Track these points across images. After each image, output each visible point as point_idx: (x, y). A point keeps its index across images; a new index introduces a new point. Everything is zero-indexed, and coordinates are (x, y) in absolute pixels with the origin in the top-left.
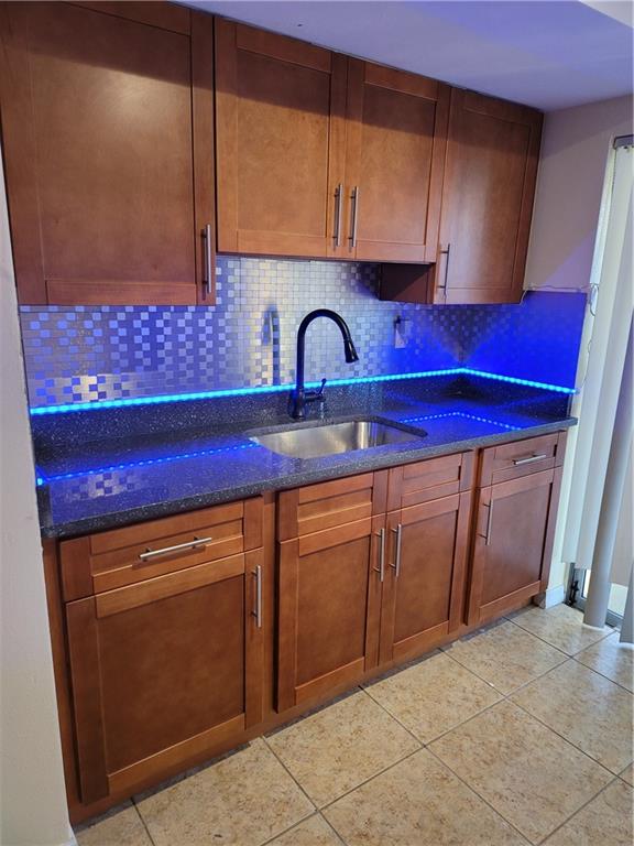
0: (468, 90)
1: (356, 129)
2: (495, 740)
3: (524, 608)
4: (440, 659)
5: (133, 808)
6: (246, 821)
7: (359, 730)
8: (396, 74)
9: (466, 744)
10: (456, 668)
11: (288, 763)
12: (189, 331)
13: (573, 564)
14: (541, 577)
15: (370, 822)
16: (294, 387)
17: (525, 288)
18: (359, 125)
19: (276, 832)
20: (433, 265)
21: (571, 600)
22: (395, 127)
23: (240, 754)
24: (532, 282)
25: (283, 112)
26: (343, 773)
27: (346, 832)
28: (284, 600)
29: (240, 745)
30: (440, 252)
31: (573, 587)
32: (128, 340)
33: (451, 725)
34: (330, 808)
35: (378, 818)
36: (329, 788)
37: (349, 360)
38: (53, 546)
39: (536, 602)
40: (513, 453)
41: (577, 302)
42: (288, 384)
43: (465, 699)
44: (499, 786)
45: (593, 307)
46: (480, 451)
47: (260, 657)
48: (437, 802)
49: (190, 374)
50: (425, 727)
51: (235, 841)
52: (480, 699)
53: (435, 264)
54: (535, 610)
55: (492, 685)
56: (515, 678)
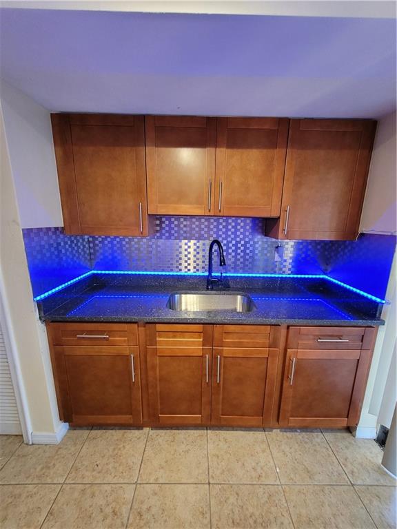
4: (260, 435)
5: (89, 431)
6: (110, 466)
10: (264, 446)
11: (147, 449)
14: (349, 417)
15: (149, 509)
17: (361, 232)
20: (276, 218)
21: (381, 441)
23: (136, 431)
26: (162, 471)
29: (139, 427)
30: (281, 211)
34: (142, 486)
36: (150, 474)
37: (221, 265)
39: (350, 430)
46: (288, 327)
50: (218, 472)
51: (99, 472)
52: (264, 475)
53: (279, 218)
54: (346, 435)
55: (278, 470)
56: (297, 476)
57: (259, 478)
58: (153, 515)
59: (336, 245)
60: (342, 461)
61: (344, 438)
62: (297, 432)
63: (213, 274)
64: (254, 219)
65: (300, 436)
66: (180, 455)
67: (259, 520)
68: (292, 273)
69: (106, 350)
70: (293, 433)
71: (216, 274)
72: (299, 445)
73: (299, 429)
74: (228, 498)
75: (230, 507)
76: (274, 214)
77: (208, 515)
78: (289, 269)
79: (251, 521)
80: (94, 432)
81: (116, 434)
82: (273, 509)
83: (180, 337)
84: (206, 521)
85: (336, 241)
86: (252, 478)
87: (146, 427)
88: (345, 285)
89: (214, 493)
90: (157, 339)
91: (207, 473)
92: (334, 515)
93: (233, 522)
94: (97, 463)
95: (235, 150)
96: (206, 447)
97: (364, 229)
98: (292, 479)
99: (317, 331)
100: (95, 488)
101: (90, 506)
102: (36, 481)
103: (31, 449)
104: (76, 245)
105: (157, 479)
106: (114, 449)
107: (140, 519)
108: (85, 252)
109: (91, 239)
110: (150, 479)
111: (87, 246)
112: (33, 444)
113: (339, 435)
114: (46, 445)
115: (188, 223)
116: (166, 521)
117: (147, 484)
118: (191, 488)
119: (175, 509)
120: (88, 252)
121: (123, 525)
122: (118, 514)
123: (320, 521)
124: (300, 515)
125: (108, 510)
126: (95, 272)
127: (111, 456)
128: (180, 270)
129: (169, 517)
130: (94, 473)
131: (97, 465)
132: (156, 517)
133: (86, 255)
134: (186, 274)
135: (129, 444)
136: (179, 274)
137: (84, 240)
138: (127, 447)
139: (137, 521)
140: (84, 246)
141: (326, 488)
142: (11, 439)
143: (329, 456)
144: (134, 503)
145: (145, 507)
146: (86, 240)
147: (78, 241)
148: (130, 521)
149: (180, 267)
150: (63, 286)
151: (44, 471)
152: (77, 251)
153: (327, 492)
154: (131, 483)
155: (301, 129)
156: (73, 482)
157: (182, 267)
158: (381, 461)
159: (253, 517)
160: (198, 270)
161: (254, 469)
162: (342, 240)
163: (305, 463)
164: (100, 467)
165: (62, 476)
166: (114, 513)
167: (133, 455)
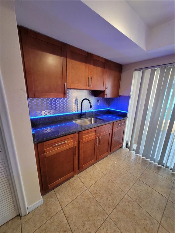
0: (110, 61)
1: (91, 67)
2: (117, 173)
3: (119, 148)
4: (106, 158)
5: (53, 190)
6: (74, 192)
7: (93, 172)
8: (98, 57)
9: (112, 174)
10: (109, 160)
11: (81, 180)
12: (62, 102)
13: (127, 141)
14: (122, 143)
15: (97, 190)
16: (81, 112)
17: (119, 95)
18: (92, 66)
19: (80, 193)
20: (105, 91)
21: (127, 147)
22: (98, 66)
23: (73, 178)
24: (120, 94)
25: (79, 63)
26: (91, 181)
27: (92, 193)
28: (80, 151)
29: (73, 177)
30: (106, 89)
31: (127, 144)
32: (51, 104)
33: (109, 170)
35: (98, 190)
36: (89, 184)
37: (91, 107)
38: (36, 145)
39: (121, 147)
40: (118, 123)
41: (128, 97)
42: (79, 112)
43: (111, 165)
44: (118, 182)
45: (131, 98)
46: (113, 123)
47: (76, 161)
48: (108, 186)
49: (62, 110)
50: (105, 171)
51: (72, 196)
55: (115, 163)
60: (124, 154)
65: (114, 154)
69: (65, 147)
80: (56, 189)
81: (66, 183)
85: (112, 98)
87: (75, 175)
89: (108, 176)
90: (83, 137)
91: (102, 173)
93: (116, 177)
94: (69, 194)
95: (95, 66)
96: (97, 168)
98: (119, 162)
100: (76, 200)
101: (80, 204)
103: (30, 214)
105: (92, 183)
106: (70, 187)
114: (37, 208)
117: (90, 187)
122: (90, 198)
125: (86, 200)
127: (71, 190)
129: (103, 188)
135: (74, 183)
139: (96, 195)
141: (125, 160)
143: (121, 154)
151: (48, 214)
154: (86, 190)
155: (110, 64)
156: (65, 206)
158: (129, 150)
163: (119, 158)
167: (79, 184)
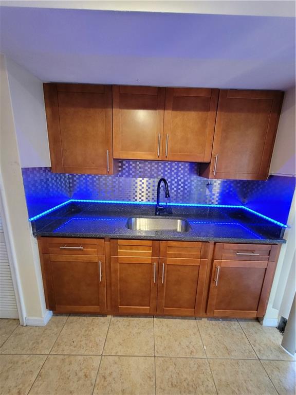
4: (192, 322)
5: (67, 317)
6: (83, 343)
10: (196, 330)
11: (110, 331)
14: (258, 310)
19: (86, 353)
23: (102, 318)
26: (121, 346)
27: (101, 371)
30: (211, 158)
33: (172, 355)
34: (106, 357)
35: (114, 375)
36: (112, 349)
39: (259, 320)
46: (215, 243)
48: (138, 386)
50: (162, 348)
51: (74, 347)
52: (195, 351)
53: (210, 163)
54: (256, 323)
55: (205, 348)
56: (219, 352)
57: (191, 354)
58: (114, 379)
59: (252, 184)
60: (252, 342)
61: (254, 326)
62: (219, 320)
63: (160, 204)
64: (192, 163)
65: (222, 323)
66: (134, 335)
67: (191, 384)
68: (219, 204)
69: (82, 258)
70: (217, 322)
71: (163, 204)
72: (221, 330)
73: (221, 318)
74: (168, 367)
75: (170, 373)
76: (206, 160)
77: (153, 379)
78: (217, 201)
79: (185, 384)
80: (71, 318)
81: (88, 319)
82: (202, 376)
83: (135, 250)
84: (152, 383)
85: (252, 181)
86: (186, 353)
87: (109, 315)
88: (258, 214)
89: (158, 363)
90: (119, 251)
91: (153, 349)
92: (245, 381)
93: (172, 384)
94: (74, 340)
95: (178, 112)
96: (152, 330)
97: (273, 172)
98: (215, 354)
99: (236, 246)
100: (72, 358)
101: (68, 371)
102: (28, 352)
103: (25, 329)
104: (60, 180)
105: (117, 352)
106: (86, 330)
107: (104, 381)
108: (66, 186)
109: (70, 176)
110: (111, 353)
111: (68, 181)
112: (26, 326)
113: (250, 323)
114: (36, 326)
115: (142, 165)
116: (123, 383)
117: (109, 356)
118: (142, 359)
119: (130, 374)
120: (68, 186)
121: (92, 385)
122: (88, 377)
123: (235, 385)
124: (220, 380)
125: (81, 374)
126: (73, 200)
127: (83, 335)
128: (136, 200)
129: (126, 380)
130: (71, 347)
131: (73, 342)
132: (116, 379)
133: (67, 188)
134: (140, 203)
135: (96, 327)
136: (135, 203)
137: (65, 177)
138: (95, 329)
139: (102, 382)
140: (66, 182)
141: (240, 361)
142: (11, 322)
143: (243, 338)
144: (100, 369)
145: (108, 372)
146: (67, 177)
147: (61, 178)
148: (97, 382)
149: (136, 198)
150: (50, 210)
151: (35, 345)
152: (61, 185)
153: (240, 364)
154: (98, 355)
155: (228, 97)
156: (56, 353)
157: (137, 198)
158: (280, 343)
159: (187, 381)
160: (149, 201)
161: (188, 347)
162: (256, 180)
163: (225, 343)
164: (75, 343)
165: (48, 349)
166: (86, 376)
167: (99, 335)
